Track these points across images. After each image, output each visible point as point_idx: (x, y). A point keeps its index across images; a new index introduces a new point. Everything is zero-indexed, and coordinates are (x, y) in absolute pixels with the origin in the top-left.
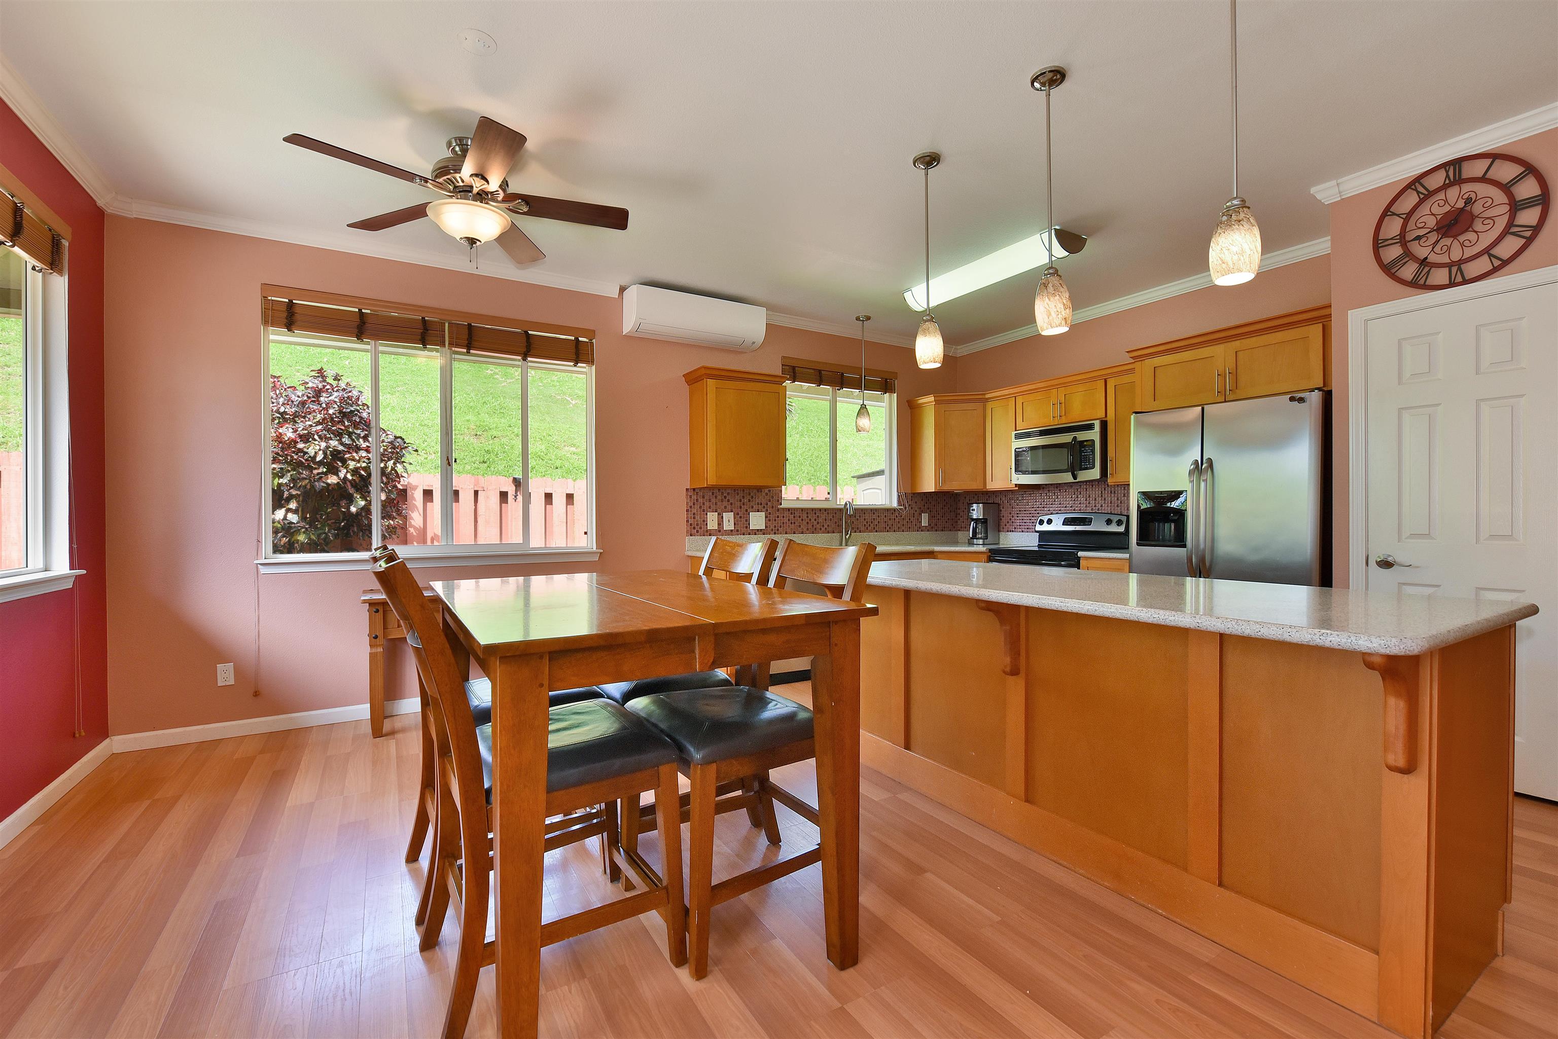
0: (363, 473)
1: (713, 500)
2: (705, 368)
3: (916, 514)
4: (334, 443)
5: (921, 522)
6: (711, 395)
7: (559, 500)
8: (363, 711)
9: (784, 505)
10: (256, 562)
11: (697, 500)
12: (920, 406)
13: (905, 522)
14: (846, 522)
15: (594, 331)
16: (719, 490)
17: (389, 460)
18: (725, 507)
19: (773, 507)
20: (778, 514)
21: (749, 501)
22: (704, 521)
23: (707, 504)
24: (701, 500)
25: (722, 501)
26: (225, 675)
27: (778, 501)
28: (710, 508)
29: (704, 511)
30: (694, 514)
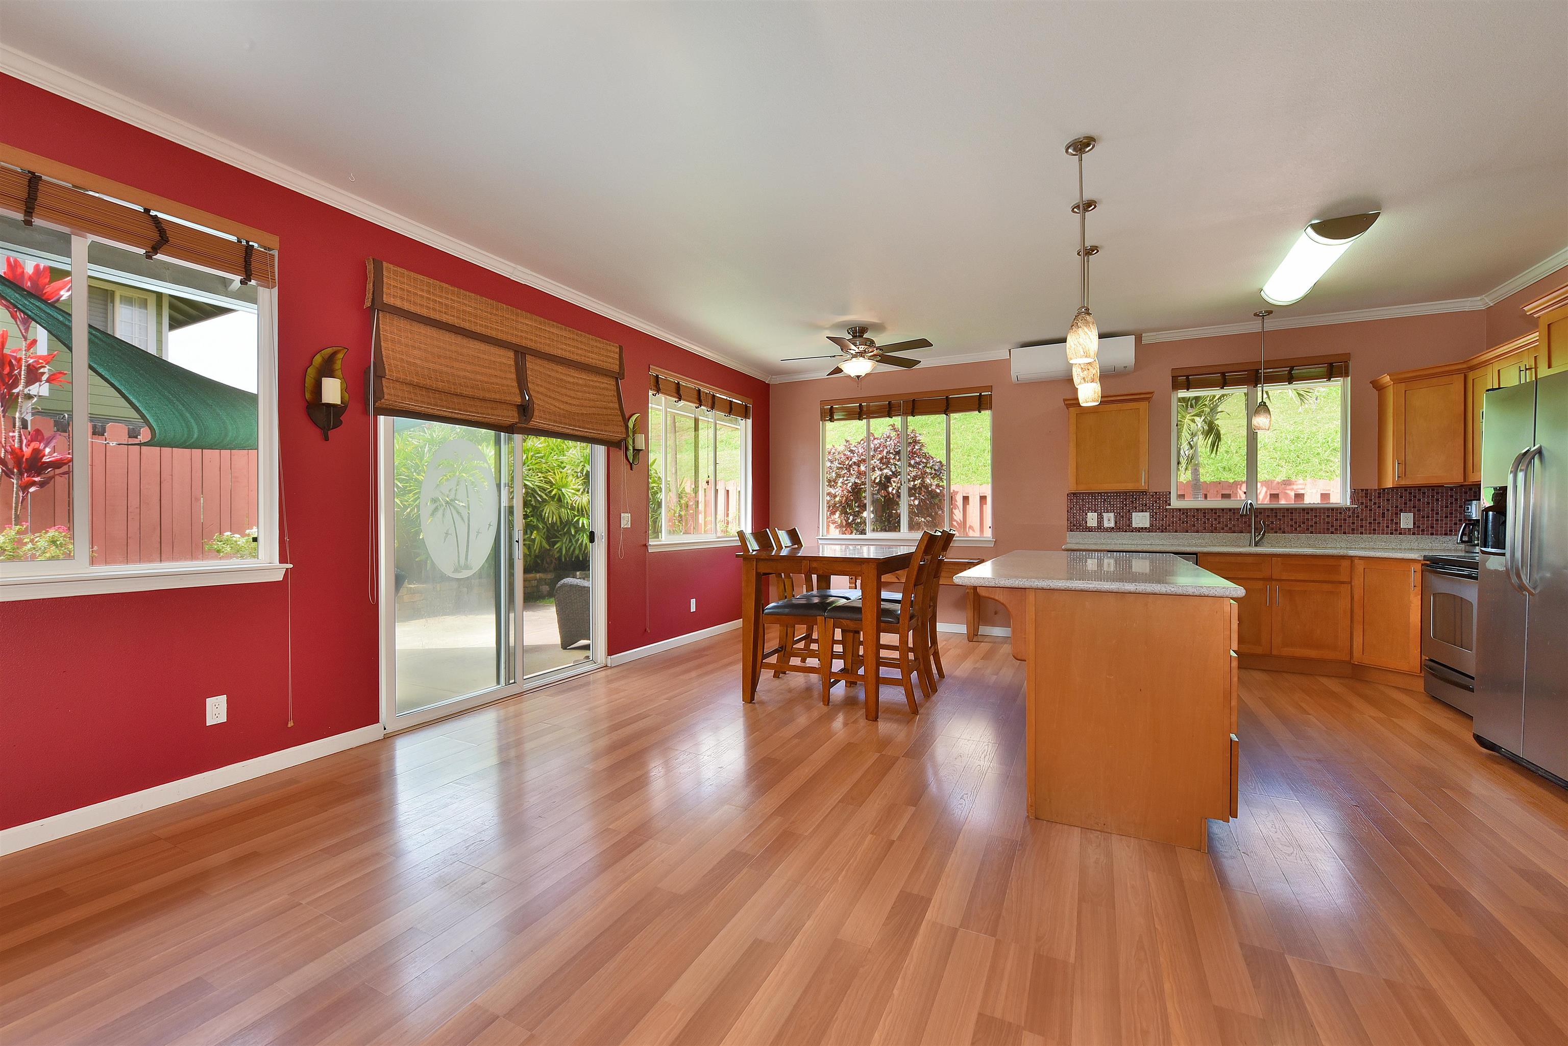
1: (1094, 503)
3: (1387, 514)
5: (1399, 524)
6: (1073, 420)
9: (1174, 506)
10: (818, 538)
11: (1078, 502)
12: (1384, 387)
13: (1366, 524)
15: (992, 387)
16: (1100, 494)
18: (1108, 508)
19: (1159, 508)
20: (1166, 514)
21: (1133, 503)
22: (1083, 519)
23: (1089, 506)
24: (1082, 503)
25: (1103, 503)
27: (1166, 502)
28: (1090, 509)
29: (1084, 511)
30: (1074, 514)
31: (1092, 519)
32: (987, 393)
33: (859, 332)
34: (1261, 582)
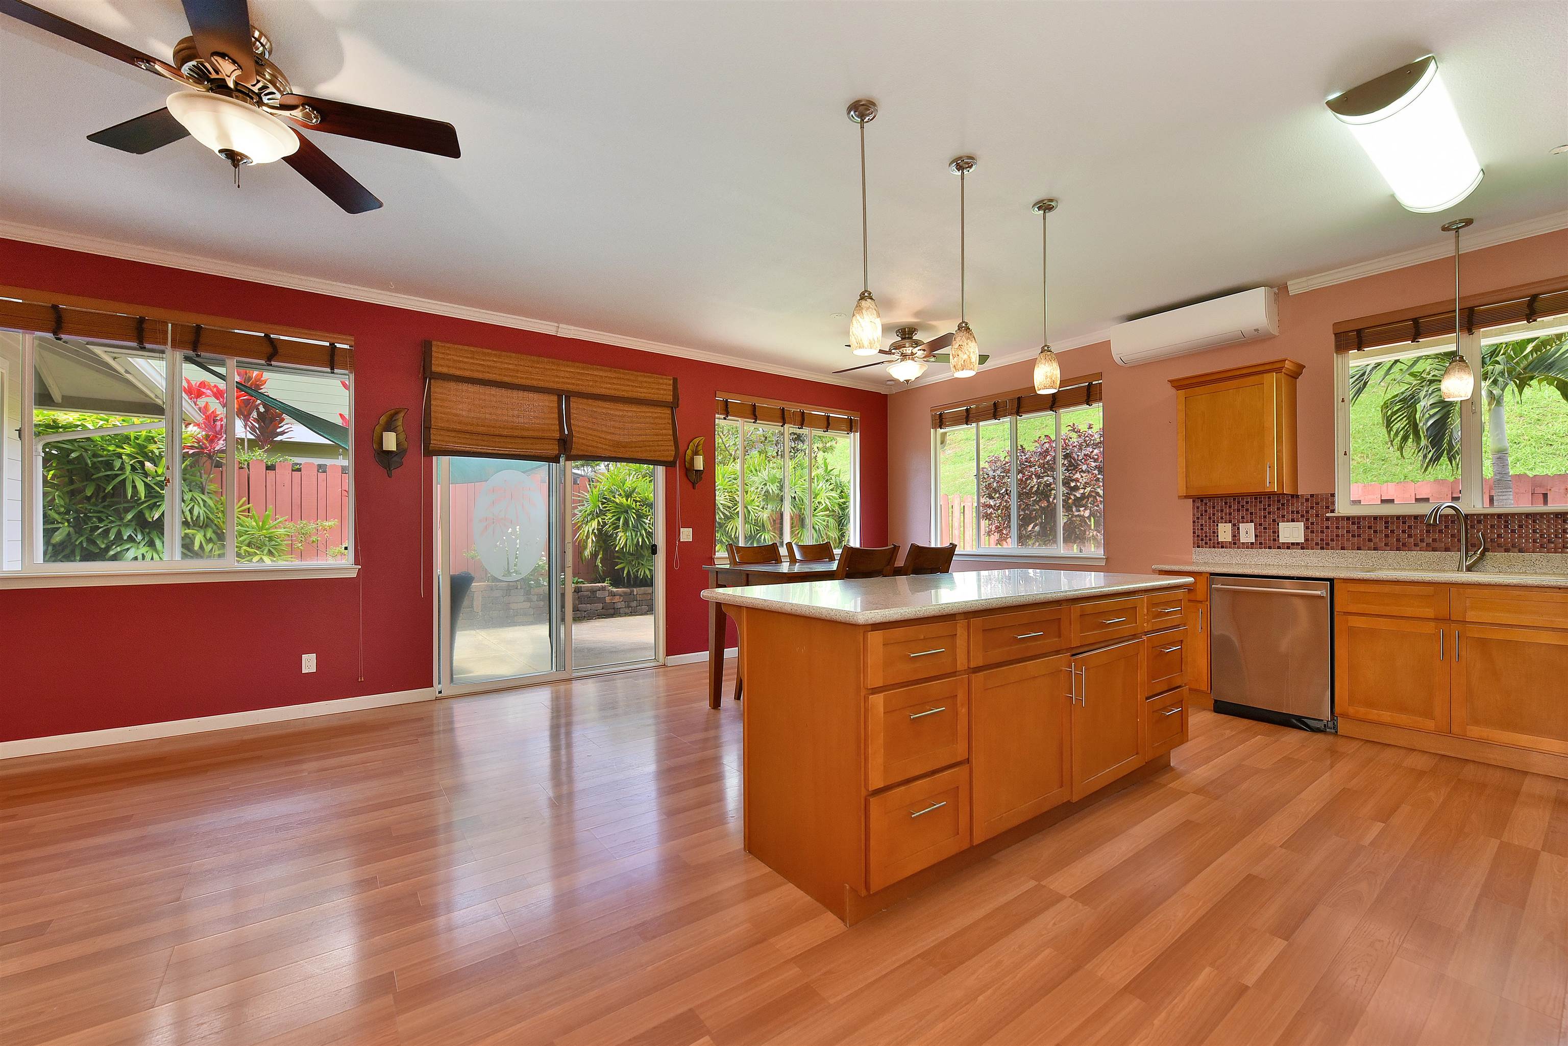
1: (1227, 510)
9: (1340, 512)
11: (1206, 511)
15: (1101, 373)
16: (1234, 499)
18: (1243, 518)
19: (1318, 516)
20: (1328, 523)
21: (1279, 509)
22: (1214, 532)
23: (1218, 514)
24: (1211, 510)
25: (1238, 510)
27: (1327, 507)
28: (1222, 518)
29: (1214, 522)
30: (1202, 525)
31: (1224, 532)
32: (1097, 382)
33: (907, 333)
34: (1432, 624)
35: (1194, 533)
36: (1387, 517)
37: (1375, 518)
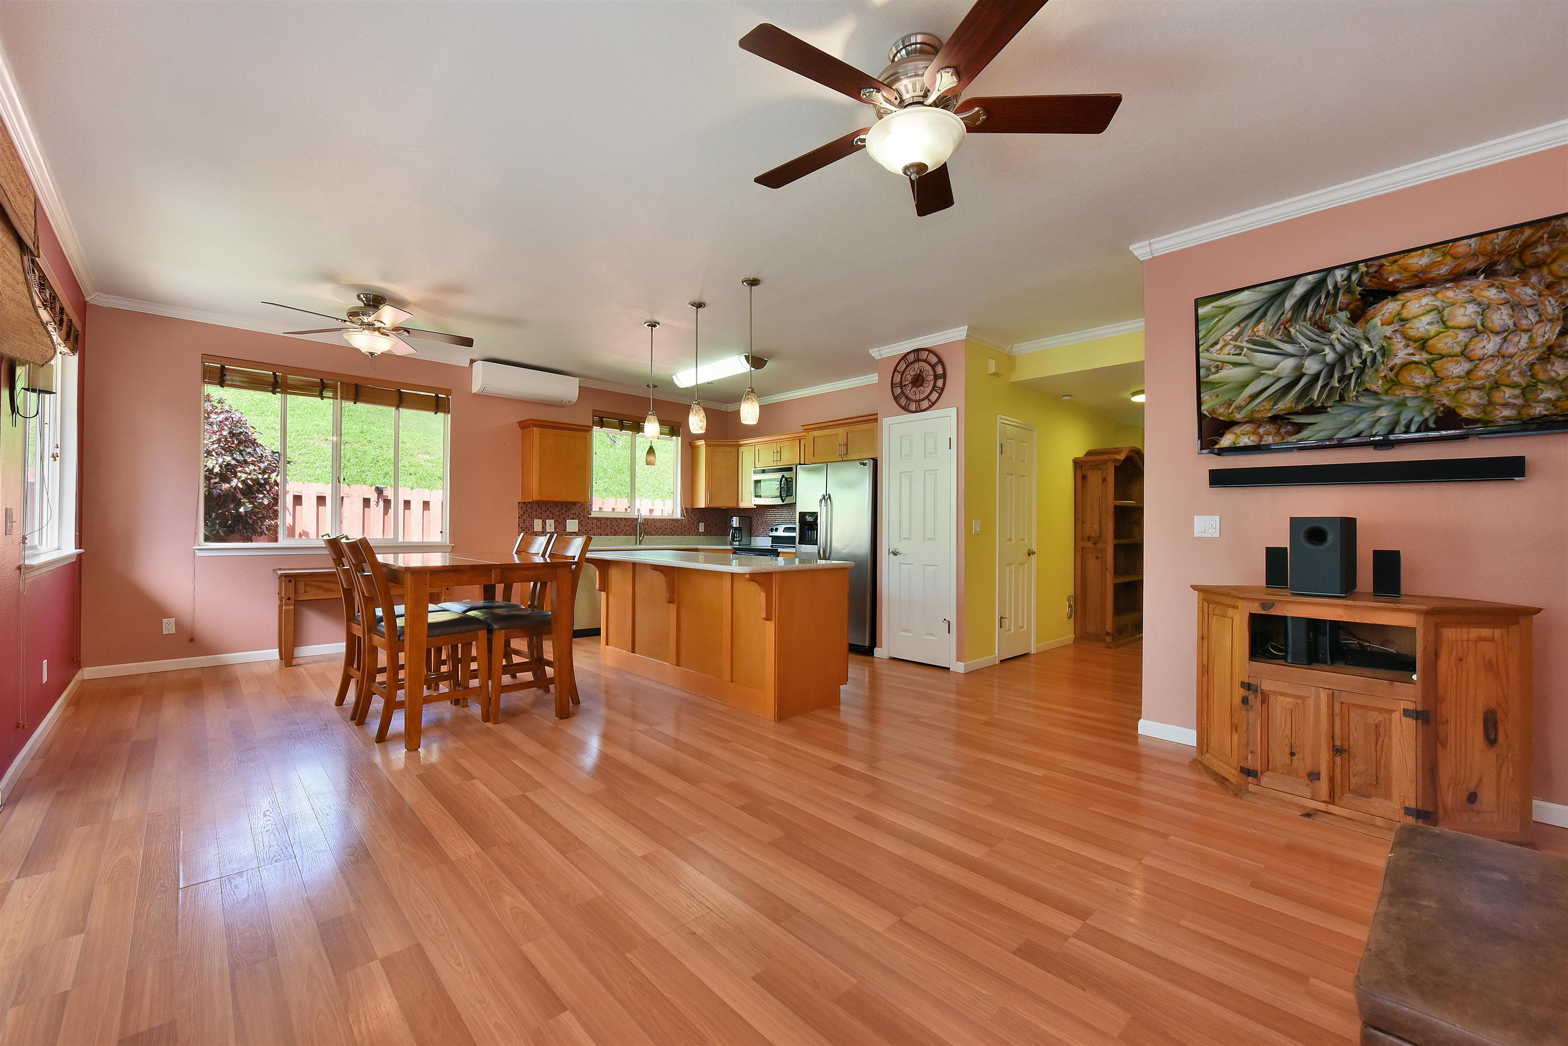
0: (250, 482)
1: (539, 511)
2: (532, 420)
3: (695, 523)
4: (228, 458)
5: (699, 529)
6: (536, 439)
7: (416, 506)
8: (273, 654)
9: (593, 515)
10: (194, 548)
11: (527, 511)
12: (698, 447)
13: (686, 529)
14: (640, 528)
15: (450, 390)
16: (543, 503)
17: (272, 472)
18: (548, 516)
19: (584, 516)
20: (588, 521)
21: (566, 511)
22: (531, 525)
23: (534, 513)
24: (529, 510)
25: (546, 511)
26: (169, 626)
27: (588, 511)
28: (536, 516)
29: (531, 518)
30: (524, 520)
31: (538, 525)
32: (444, 396)
33: (372, 300)
35: (519, 525)
36: (611, 518)
37: (607, 518)
